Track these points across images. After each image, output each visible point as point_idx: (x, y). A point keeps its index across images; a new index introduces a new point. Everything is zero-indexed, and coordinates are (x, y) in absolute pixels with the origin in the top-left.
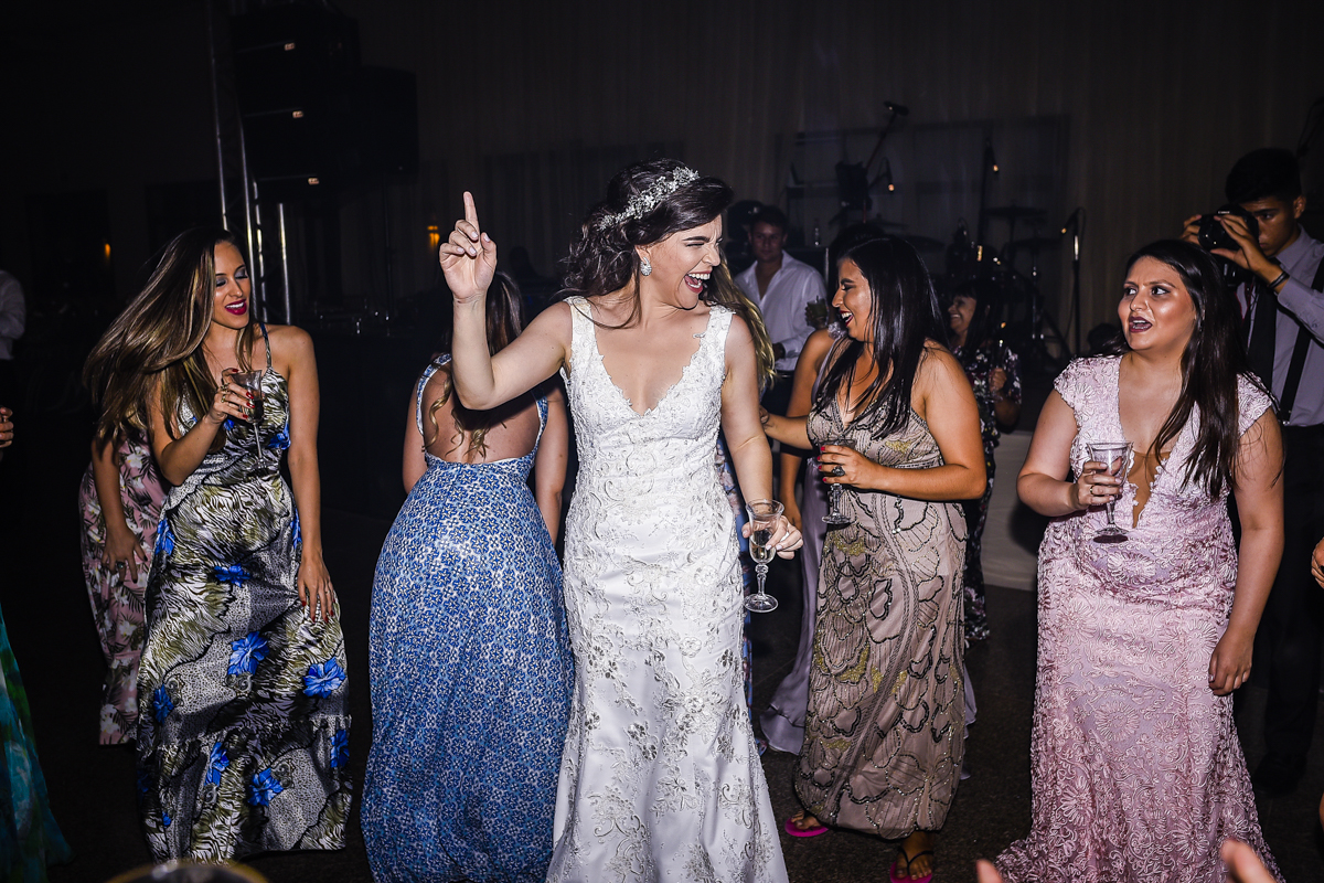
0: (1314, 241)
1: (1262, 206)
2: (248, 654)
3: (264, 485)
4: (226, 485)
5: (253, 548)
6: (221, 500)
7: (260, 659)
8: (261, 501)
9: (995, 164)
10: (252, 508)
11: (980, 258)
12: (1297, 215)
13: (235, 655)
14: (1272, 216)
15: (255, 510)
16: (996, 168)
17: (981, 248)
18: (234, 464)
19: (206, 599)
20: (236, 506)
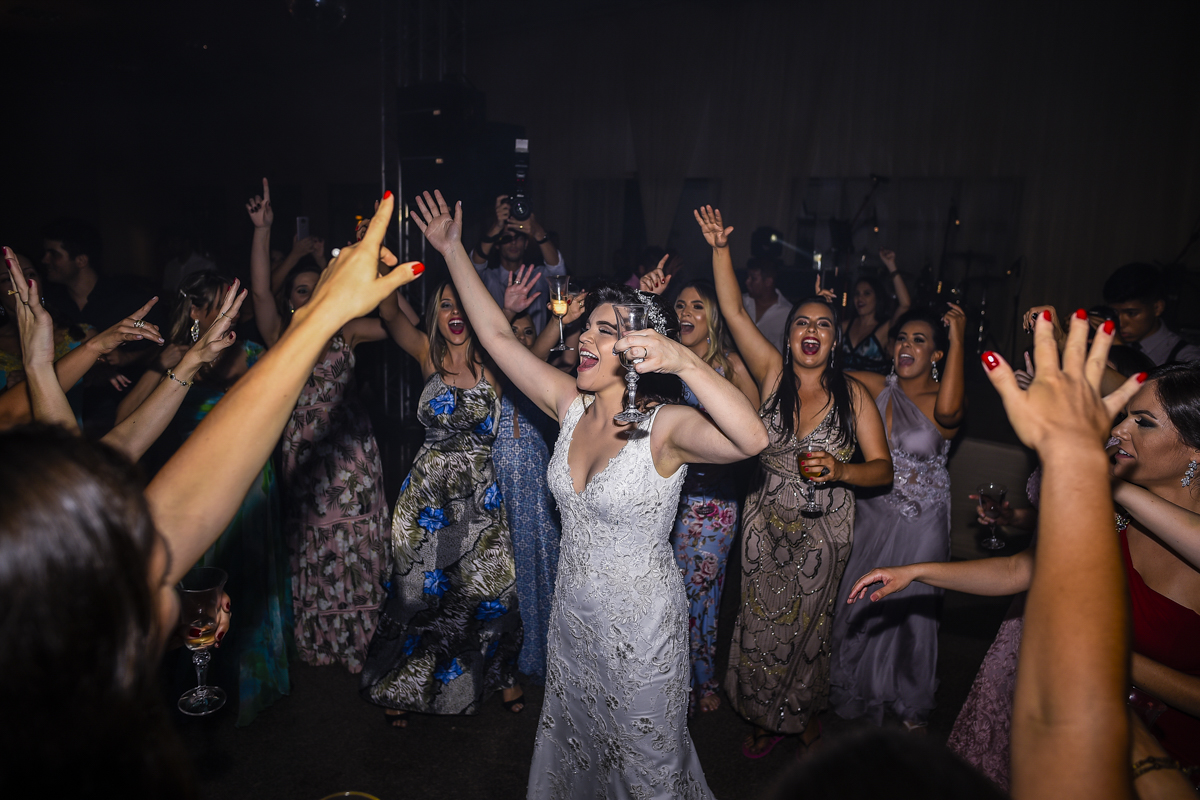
0: (1170, 334)
1: (1130, 306)
2: (436, 584)
3: (468, 456)
4: (444, 451)
5: (452, 497)
6: (438, 460)
7: (445, 590)
8: (464, 467)
9: (957, 219)
10: (456, 469)
11: (939, 291)
12: (1158, 314)
13: (427, 581)
14: (1136, 314)
15: (458, 472)
16: (957, 222)
17: (940, 283)
18: (451, 438)
19: (410, 535)
20: (446, 466)
